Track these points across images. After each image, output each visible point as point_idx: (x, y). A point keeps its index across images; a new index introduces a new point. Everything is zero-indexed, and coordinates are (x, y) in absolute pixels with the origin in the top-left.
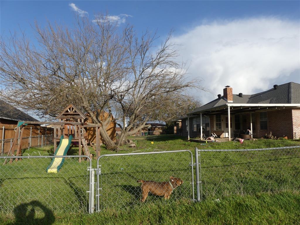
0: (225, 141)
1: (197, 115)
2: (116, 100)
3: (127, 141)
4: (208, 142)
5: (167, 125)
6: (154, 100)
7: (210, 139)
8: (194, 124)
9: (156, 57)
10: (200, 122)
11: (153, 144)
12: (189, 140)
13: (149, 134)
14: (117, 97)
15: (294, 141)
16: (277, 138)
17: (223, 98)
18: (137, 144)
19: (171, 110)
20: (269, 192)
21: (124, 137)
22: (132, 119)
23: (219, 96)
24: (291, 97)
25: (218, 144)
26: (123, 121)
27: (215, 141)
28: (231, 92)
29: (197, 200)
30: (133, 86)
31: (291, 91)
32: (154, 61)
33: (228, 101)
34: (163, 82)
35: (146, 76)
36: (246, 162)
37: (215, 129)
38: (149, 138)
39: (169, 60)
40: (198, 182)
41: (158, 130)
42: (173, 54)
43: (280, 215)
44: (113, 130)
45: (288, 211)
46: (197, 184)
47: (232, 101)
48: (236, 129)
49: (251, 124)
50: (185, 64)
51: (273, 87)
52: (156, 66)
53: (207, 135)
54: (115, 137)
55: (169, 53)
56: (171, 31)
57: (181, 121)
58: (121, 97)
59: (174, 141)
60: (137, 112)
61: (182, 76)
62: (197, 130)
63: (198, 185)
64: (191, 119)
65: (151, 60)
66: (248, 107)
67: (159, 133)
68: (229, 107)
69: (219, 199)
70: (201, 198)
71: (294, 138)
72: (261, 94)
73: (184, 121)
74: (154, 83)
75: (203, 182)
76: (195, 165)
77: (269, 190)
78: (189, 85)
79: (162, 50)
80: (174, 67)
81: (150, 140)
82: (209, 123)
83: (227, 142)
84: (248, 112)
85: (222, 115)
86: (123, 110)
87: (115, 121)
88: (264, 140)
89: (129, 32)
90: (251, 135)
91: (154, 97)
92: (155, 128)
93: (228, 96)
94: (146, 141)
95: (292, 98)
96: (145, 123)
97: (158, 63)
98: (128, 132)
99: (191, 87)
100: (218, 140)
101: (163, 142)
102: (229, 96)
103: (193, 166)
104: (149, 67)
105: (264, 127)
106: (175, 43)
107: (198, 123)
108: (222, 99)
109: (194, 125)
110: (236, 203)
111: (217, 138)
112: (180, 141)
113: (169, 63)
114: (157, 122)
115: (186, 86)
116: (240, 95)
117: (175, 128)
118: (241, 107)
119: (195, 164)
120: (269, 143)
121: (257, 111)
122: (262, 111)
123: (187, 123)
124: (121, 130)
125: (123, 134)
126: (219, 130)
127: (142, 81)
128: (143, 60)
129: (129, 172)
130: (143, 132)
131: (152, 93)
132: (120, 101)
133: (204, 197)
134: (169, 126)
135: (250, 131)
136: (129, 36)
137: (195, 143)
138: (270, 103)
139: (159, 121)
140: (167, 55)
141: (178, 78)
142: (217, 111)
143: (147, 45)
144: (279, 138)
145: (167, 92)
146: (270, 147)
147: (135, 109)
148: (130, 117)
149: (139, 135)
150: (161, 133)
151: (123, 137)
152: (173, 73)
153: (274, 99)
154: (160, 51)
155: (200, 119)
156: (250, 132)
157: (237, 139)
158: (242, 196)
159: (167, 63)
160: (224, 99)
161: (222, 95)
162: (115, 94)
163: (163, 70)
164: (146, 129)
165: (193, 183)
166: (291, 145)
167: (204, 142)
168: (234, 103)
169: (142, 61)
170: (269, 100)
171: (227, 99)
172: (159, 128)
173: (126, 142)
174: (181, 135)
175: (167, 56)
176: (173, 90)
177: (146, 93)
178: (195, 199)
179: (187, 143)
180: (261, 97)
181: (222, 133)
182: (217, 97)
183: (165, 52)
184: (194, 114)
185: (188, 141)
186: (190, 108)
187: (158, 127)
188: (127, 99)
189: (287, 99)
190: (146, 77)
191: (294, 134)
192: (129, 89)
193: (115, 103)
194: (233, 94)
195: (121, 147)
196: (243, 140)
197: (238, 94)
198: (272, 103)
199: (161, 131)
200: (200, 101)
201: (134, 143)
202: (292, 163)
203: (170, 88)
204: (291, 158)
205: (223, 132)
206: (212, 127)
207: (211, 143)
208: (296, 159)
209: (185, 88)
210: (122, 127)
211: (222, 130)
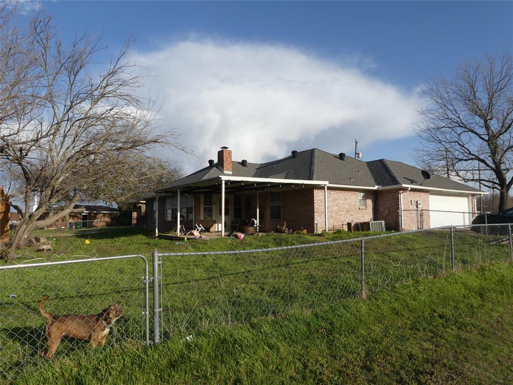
0: (216, 237)
1: (172, 192)
2: (10, 158)
3: (33, 240)
4: (188, 239)
5: (120, 209)
6: (92, 163)
7: (192, 234)
8: (167, 208)
9: (99, 83)
10: (177, 205)
11: (89, 244)
12: (158, 237)
13: (84, 225)
14: (12, 153)
15: (314, 235)
16: (293, 231)
17: (217, 166)
18: (56, 244)
19: (125, 181)
20: (270, 317)
21: (26, 232)
22: (46, 196)
23: (211, 162)
24: (313, 170)
25: (205, 242)
26: (26, 200)
27: (201, 237)
28: (230, 157)
29: (154, 341)
30: (47, 133)
31: (314, 162)
32: (95, 90)
33: (225, 172)
34: (113, 131)
35: (78, 117)
36: (243, 270)
37: (202, 218)
38: (82, 233)
39: (126, 92)
40: (157, 310)
41: (103, 218)
42: (131, 81)
43: (282, 350)
44: (3, 217)
45: (293, 342)
46: (154, 313)
47: (231, 173)
48: (235, 218)
49: (258, 210)
50: (154, 102)
51: (291, 154)
52: (98, 100)
53: (188, 226)
54: (7, 231)
55: (125, 79)
56: (129, 41)
57: (145, 202)
58: (21, 153)
59: (130, 238)
60: (57, 184)
61: (147, 123)
62: (172, 219)
63: (157, 314)
64: (162, 200)
65: (90, 88)
66: (253, 183)
67: (104, 223)
68: (224, 182)
69: (191, 336)
70: (161, 338)
71: (315, 231)
72: (274, 164)
73: (150, 202)
74: (94, 130)
75: (166, 309)
76: (152, 281)
77: (270, 314)
78: (158, 141)
79: (111, 71)
80: (134, 106)
81: (84, 236)
82: (192, 208)
83: (220, 239)
84: (254, 192)
85: (214, 195)
86: (26, 177)
87: (8, 200)
88: (274, 235)
89: (43, 27)
90: (256, 227)
91: (92, 157)
92: (96, 214)
93: (225, 164)
94: (75, 238)
95: (315, 172)
96: (73, 205)
97: (103, 96)
98: (35, 223)
99: (162, 144)
100: (205, 236)
101: (109, 241)
102: (227, 164)
103: (147, 283)
104: (84, 100)
105: (277, 215)
106: (135, 63)
107: (173, 208)
108: (215, 168)
109: (167, 210)
110: (220, 339)
111: (204, 232)
112: (141, 238)
113: (124, 97)
114: (101, 203)
115: (154, 142)
116: (244, 163)
117: (135, 214)
118: (242, 182)
119: (152, 278)
120: (281, 240)
121: (266, 190)
122: (273, 190)
123: (156, 206)
124: (20, 217)
125: (25, 227)
126: (209, 219)
127: (69, 126)
128: (72, 85)
129: (27, 300)
130: (73, 222)
131: (90, 148)
132: (19, 161)
133: (166, 335)
134: (124, 211)
135: (255, 221)
136: (42, 35)
137: (167, 241)
138: (285, 178)
139: (105, 202)
140: (120, 83)
141: (139, 126)
142: (204, 188)
143: (81, 57)
144: (295, 232)
145: (117, 149)
146: (281, 246)
147: (53, 177)
148: (42, 191)
149: (63, 227)
150: (108, 224)
151: (24, 232)
152: (131, 117)
153: (291, 173)
154: (106, 73)
155: (177, 201)
156: (256, 223)
157: (235, 233)
158: (229, 327)
159: (121, 96)
160: (218, 168)
161: (216, 161)
162: (7, 145)
163: (112, 109)
164: (79, 215)
165: (148, 313)
166: (309, 242)
167: (182, 239)
168: (233, 175)
169: (70, 86)
170: (284, 174)
171: (223, 168)
172: (104, 215)
173: (31, 241)
174: (144, 227)
175: (121, 85)
176: (129, 146)
177: (77, 149)
178: (150, 339)
179: (152, 241)
180: (273, 167)
181: (213, 224)
182: (208, 165)
183: (116, 76)
184: (166, 191)
185: (156, 237)
186: (163, 180)
187: (102, 212)
188: (34, 156)
189: (308, 173)
190: (77, 119)
191: (315, 225)
192: (40, 138)
193: (9, 165)
194: (233, 160)
195: (19, 252)
196: (242, 236)
197: (241, 161)
198: (289, 178)
199: (107, 219)
200: (180, 169)
201: (49, 244)
202: (307, 269)
203: (124, 143)
204: (307, 262)
205: (215, 222)
206: (198, 213)
207: (193, 240)
208: (314, 262)
209: (153, 145)
210: (23, 211)
211: (214, 219)
